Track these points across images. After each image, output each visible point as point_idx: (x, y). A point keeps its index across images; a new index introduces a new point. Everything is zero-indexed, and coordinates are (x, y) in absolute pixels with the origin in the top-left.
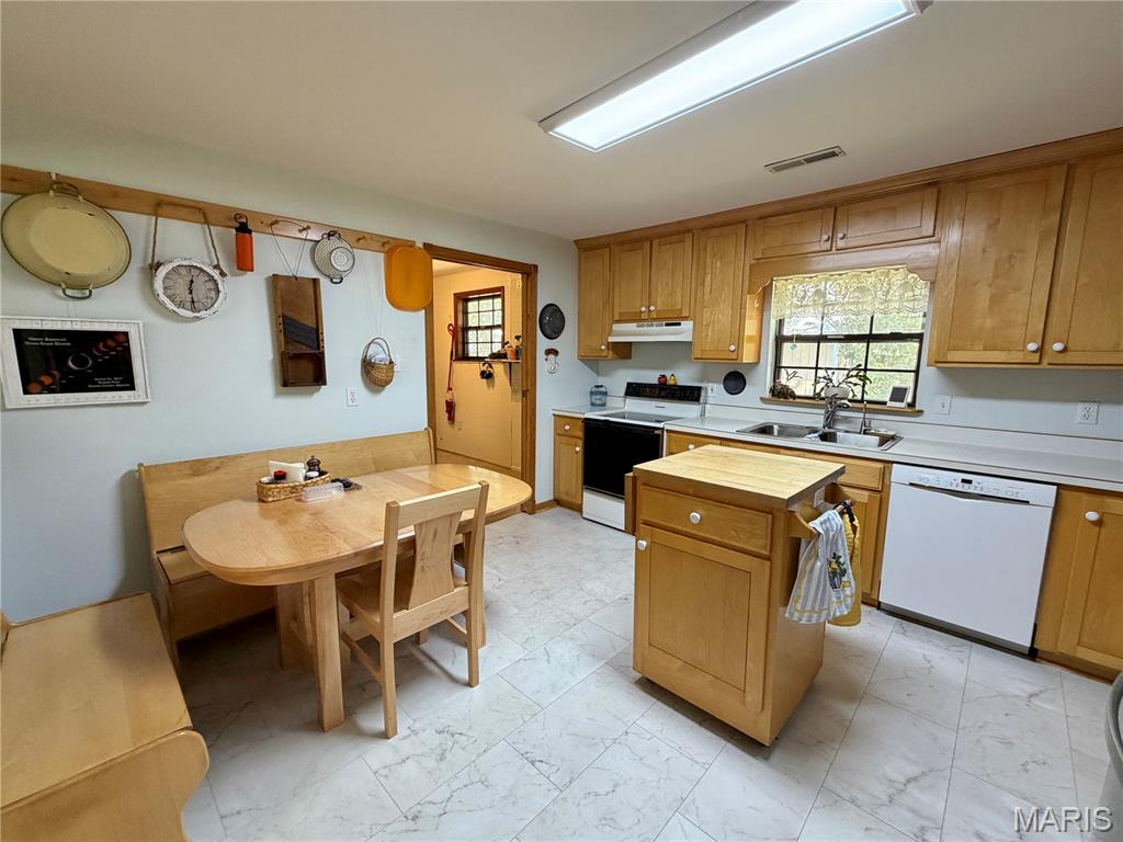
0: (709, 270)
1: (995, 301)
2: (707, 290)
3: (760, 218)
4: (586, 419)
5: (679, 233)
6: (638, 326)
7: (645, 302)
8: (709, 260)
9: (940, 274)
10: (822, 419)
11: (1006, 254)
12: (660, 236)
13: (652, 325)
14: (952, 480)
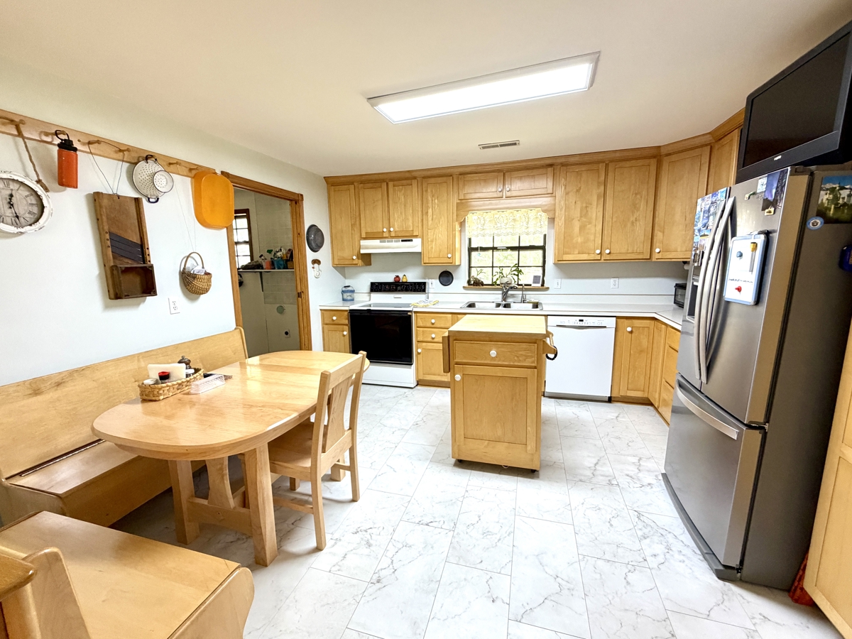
0: (430, 205)
1: (582, 228)
2: (430, 219)
3: (461, 174)
4: (350, 310)
5: (407, 179)
6: (381, 242)
7: (386, 224)
8: (430, 199)
9: (557, 214)
10: (500, 296)
11: (584, 205)
12: (392, 180)
13: (392, 241)
14: (574, 321)
